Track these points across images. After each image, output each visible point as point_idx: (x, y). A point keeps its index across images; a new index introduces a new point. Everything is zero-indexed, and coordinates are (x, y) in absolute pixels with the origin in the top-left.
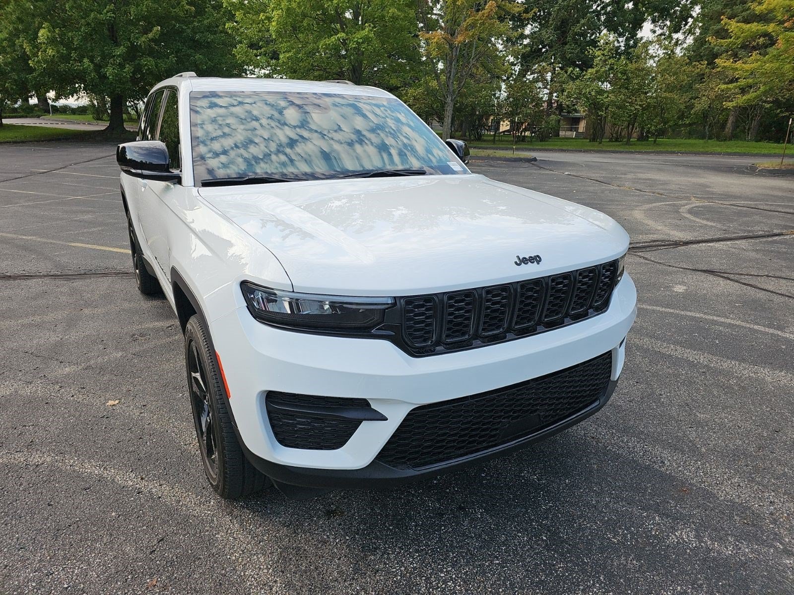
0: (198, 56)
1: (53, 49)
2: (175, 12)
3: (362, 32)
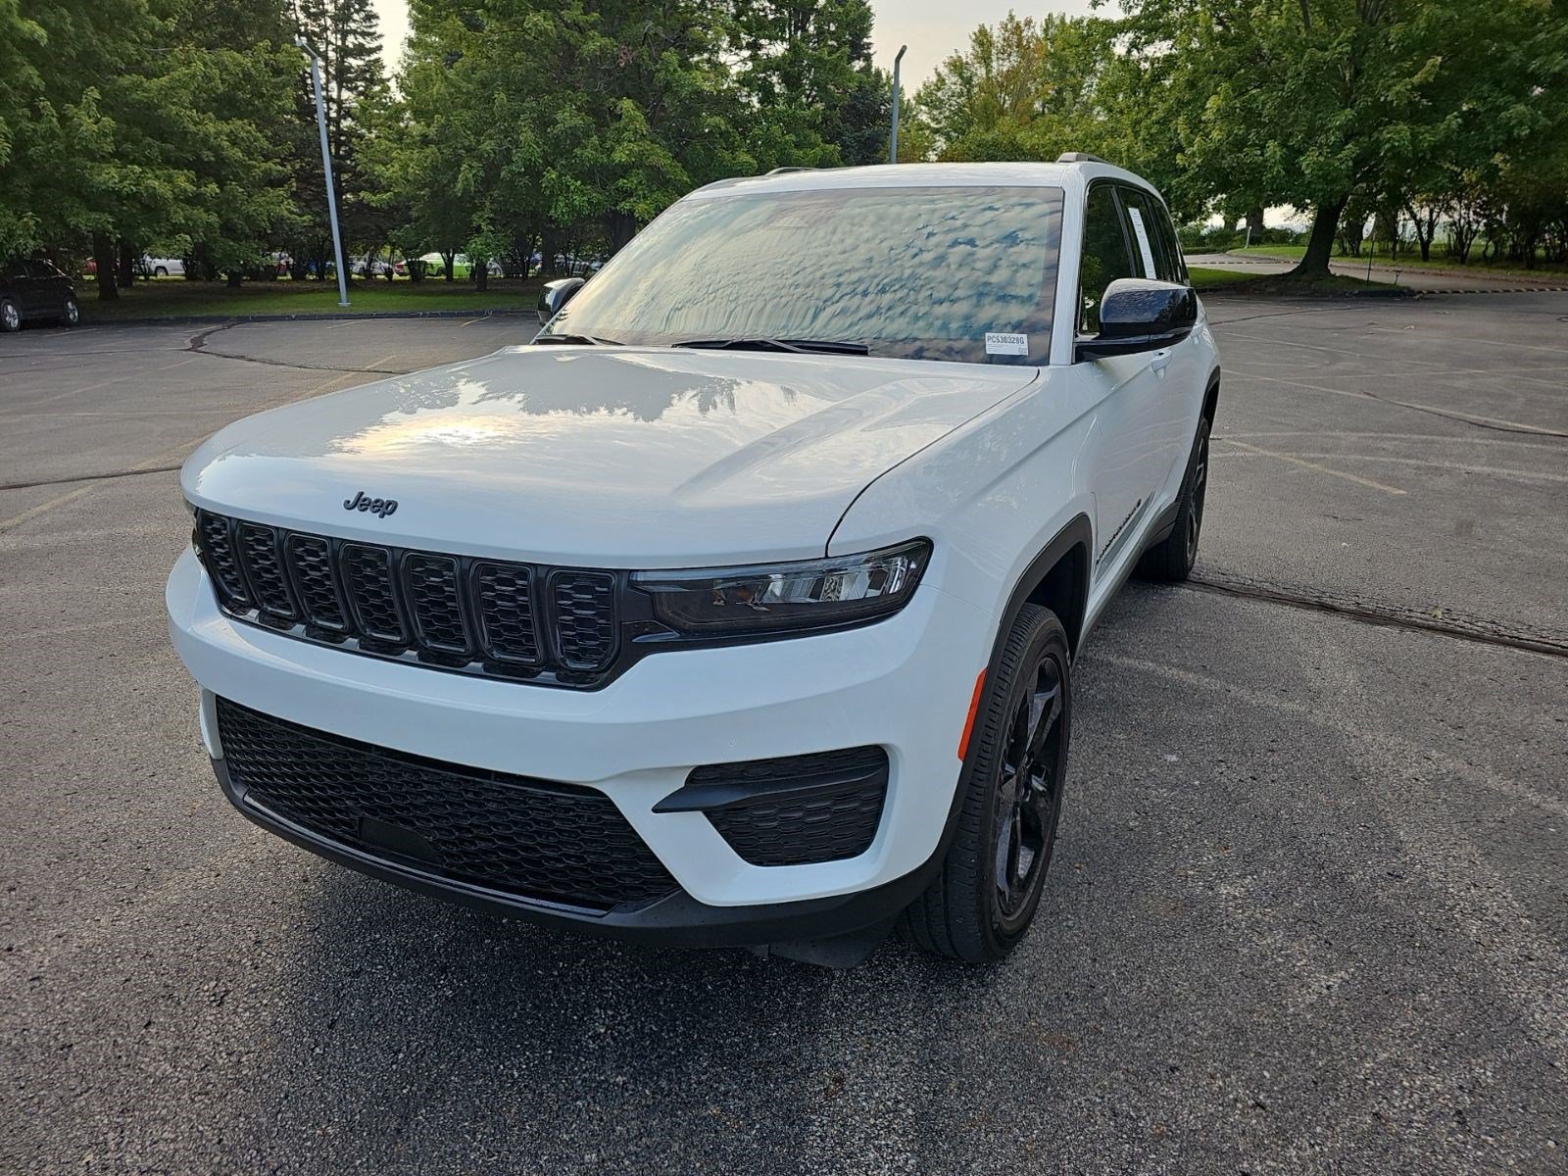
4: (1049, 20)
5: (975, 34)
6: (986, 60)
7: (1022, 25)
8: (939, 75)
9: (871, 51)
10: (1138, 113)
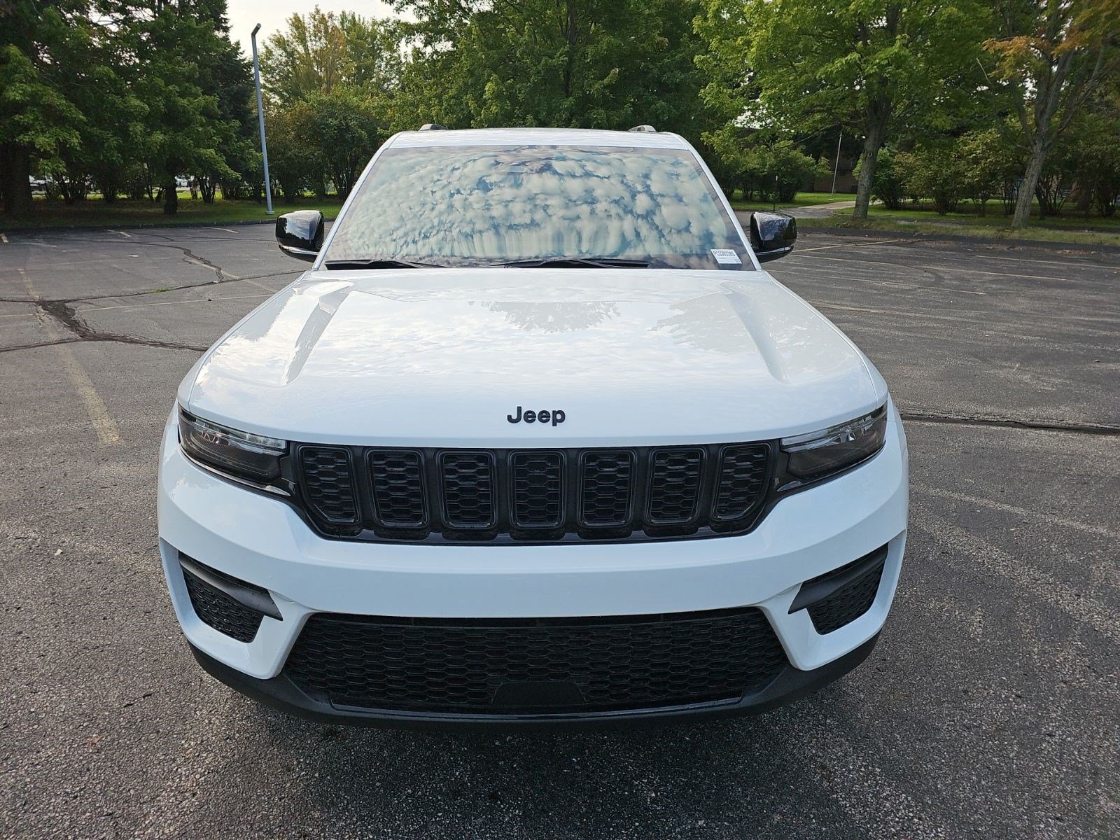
0: (661, 103)
1: (497, 106)
2: (642, 47)
3: (890, 49)
4: (343, 16)
5: (291, 19)
6: (303, 40)
7: (326, 17)
8: (267, 48)
9: (229, 25)
10: (436, 90)
